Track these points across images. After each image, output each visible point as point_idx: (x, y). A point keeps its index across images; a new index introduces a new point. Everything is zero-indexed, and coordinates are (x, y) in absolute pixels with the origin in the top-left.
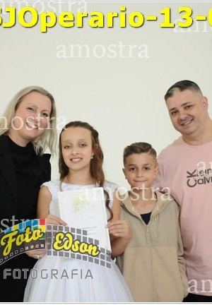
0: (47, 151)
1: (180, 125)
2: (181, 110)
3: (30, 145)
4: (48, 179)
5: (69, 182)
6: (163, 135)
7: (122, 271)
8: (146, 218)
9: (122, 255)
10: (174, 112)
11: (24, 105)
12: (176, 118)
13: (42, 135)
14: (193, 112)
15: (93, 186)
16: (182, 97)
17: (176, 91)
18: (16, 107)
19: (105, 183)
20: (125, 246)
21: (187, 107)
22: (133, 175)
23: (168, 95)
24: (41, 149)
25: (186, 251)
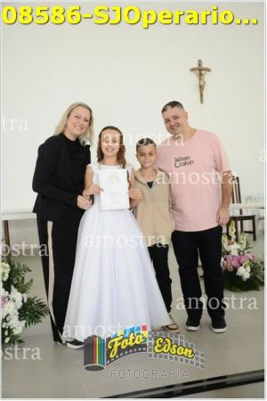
0: (88, 143)
1: (171, 129)
2: (172, 119)
3: (78, 140)
4: (89, 162)
5: (104, 164)
6: (160, 135)
7: (136, 217)
8: (150, 185)
9: (136, 208)
10: (167, 121)
11: (73, 115)
12: (168, 125)
13: (85, 133)
14: (179, 121)
15: (118, 166)
16: (172, 111)
17: (169, 108)
18: (68, 116)
19: (127, 165)
20: (138, 203)
21: (175, 118)
22: (143, 158)
23: (164, 110)
24: (84, 142)
25: (173, 206)
